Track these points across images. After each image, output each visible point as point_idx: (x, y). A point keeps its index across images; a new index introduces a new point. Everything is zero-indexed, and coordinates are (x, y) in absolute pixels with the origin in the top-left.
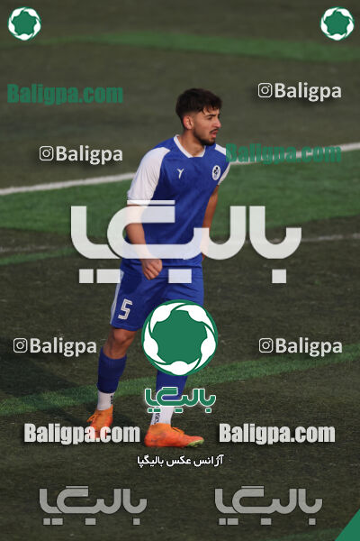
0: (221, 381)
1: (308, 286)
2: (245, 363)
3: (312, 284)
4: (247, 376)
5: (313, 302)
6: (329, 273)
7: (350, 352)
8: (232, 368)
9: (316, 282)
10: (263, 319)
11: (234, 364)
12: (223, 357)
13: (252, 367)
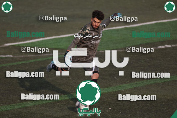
0: (117, 90)
1: (140, 63)
2: (123, 85)
3: (141, 62)
4: (124, 89)
5: (142, 67)
6: (146, 59)
7: (153, 81)
8: (120, 86)
9: (143, 61)
10: (128, 72)
11: (120, 85)
12: (117, 84)
13: (125, 86)
